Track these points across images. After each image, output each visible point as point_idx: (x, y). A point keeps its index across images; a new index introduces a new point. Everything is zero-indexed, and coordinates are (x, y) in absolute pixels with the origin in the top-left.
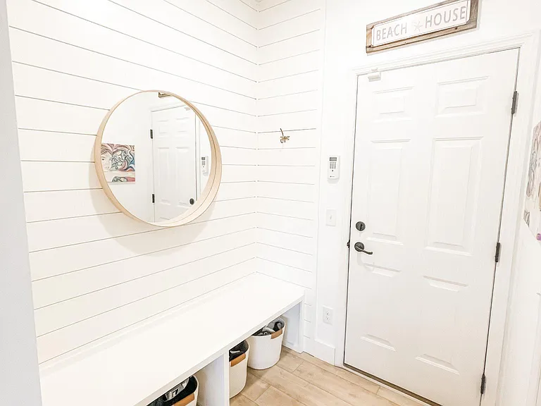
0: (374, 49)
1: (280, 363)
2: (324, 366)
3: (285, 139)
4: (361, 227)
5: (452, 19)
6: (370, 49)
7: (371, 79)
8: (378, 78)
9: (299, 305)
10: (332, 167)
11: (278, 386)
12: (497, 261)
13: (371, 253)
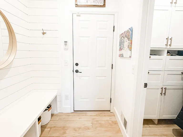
0: (78, 6)
1: (52, 119)
2: (68, 114)
3: (44, 33)
4: (77, 64)
5: (99, 3)
6: (77, 5)
7: (77, 16)
8: (79, 16)
9: (56, 97)
10: (66, 45)
11: (55, 127)
12: (112, 69)
13: (81, 72)
